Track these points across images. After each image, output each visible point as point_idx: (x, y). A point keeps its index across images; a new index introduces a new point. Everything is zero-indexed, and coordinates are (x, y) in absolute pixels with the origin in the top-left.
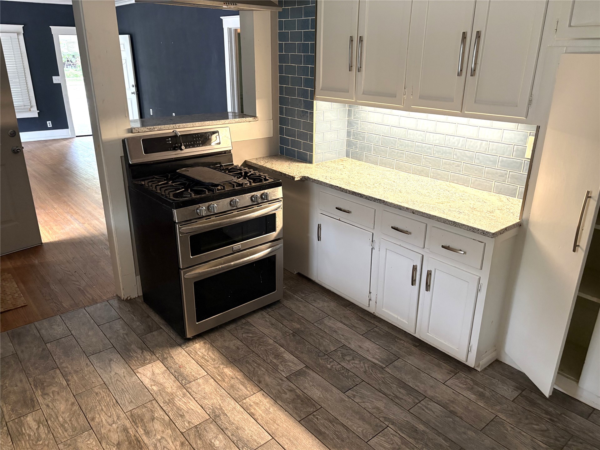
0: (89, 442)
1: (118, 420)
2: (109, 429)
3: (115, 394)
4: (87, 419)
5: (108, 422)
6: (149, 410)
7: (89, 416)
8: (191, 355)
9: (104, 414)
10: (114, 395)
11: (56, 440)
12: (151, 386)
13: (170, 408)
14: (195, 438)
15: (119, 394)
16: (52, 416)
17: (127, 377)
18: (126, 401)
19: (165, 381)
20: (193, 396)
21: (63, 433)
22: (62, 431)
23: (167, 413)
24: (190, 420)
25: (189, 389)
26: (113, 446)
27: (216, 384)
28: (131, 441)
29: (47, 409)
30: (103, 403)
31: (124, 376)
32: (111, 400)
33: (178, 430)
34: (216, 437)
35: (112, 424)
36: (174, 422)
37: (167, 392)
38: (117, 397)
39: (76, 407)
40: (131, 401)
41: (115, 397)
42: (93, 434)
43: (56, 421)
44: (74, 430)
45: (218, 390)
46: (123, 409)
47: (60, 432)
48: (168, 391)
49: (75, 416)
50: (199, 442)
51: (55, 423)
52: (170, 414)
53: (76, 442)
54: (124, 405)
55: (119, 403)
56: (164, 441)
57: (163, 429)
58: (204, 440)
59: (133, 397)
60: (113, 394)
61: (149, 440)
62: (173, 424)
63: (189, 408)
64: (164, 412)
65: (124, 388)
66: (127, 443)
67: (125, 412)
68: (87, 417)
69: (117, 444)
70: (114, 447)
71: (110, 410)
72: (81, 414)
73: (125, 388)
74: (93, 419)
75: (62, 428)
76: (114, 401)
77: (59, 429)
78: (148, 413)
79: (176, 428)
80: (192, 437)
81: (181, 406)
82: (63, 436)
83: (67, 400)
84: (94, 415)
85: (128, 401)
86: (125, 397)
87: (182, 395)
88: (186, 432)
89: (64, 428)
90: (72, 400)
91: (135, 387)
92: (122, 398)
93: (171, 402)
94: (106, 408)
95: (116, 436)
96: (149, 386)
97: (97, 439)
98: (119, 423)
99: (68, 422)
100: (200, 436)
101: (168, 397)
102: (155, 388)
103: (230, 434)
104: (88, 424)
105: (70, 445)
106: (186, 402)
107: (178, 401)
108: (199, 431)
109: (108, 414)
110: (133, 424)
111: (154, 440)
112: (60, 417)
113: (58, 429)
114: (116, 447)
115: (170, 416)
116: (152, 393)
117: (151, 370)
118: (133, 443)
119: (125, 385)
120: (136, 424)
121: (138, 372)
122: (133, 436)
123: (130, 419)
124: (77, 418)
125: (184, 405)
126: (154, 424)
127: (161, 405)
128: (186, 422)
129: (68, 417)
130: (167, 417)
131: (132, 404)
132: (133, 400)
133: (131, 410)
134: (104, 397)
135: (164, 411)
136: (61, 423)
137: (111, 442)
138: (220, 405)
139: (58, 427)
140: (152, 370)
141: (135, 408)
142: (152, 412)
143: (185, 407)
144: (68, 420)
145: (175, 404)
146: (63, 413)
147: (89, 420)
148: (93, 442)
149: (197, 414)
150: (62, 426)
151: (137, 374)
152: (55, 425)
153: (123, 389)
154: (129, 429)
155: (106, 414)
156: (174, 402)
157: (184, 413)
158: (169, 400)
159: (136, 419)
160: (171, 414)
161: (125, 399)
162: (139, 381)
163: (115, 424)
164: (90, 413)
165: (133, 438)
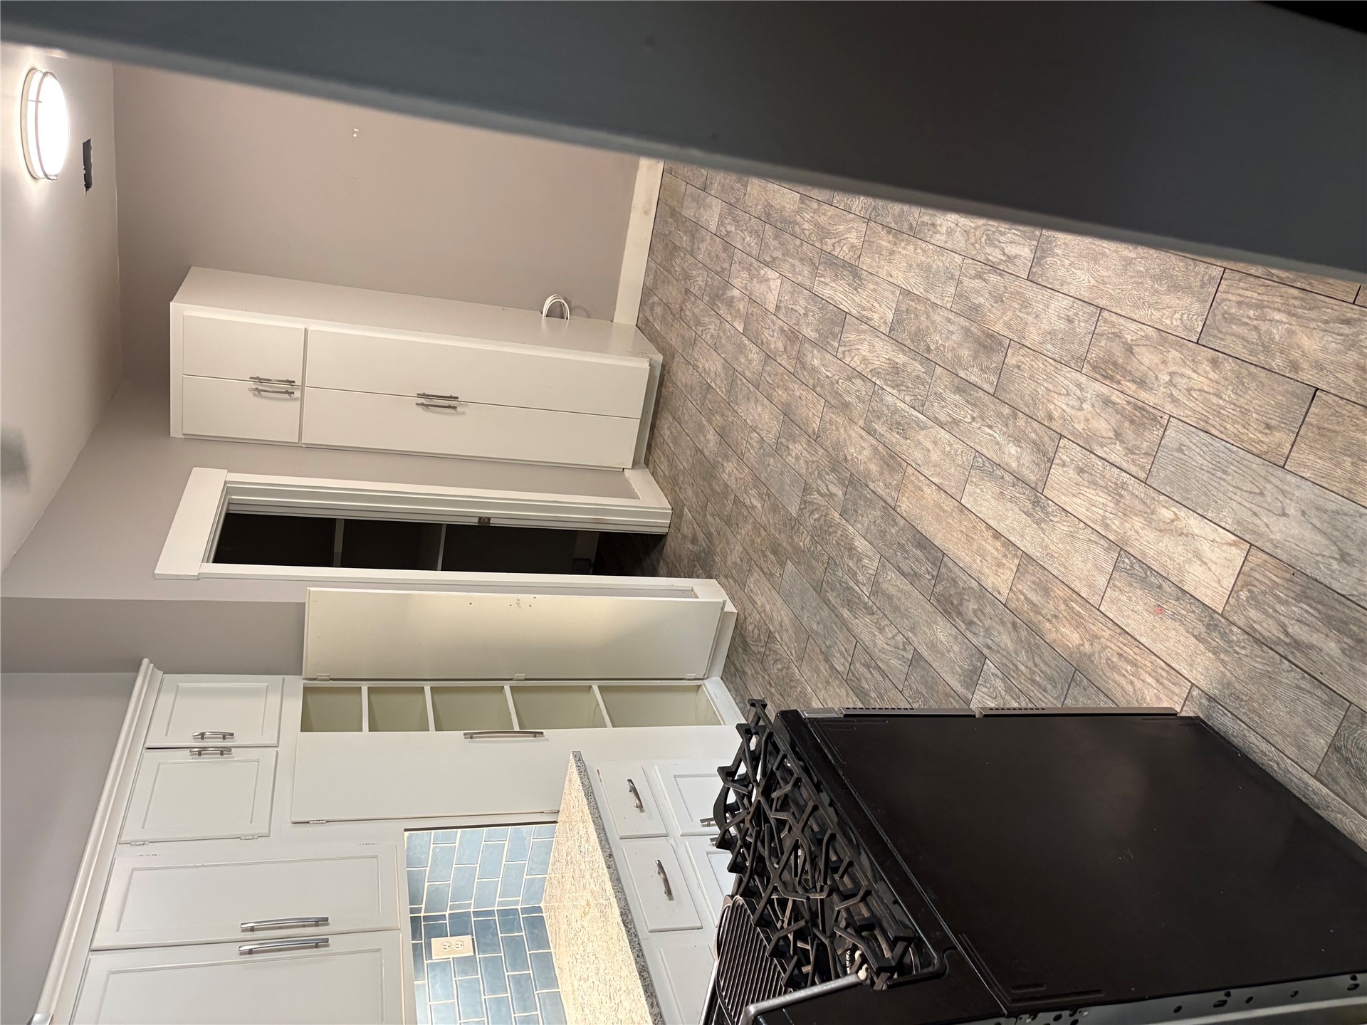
0: (1177, 316)
1: (1169, 392)
2: (1169, 365)
3: (1230, 450)
4: (1226, 356)
5: (1182, 375)
6: (1137, 452)
7: (1229, 365)
8: (1163, 664)
9: (1205, 389)
10: (1228, 445)
11: (1236, 273)
12: (1177, 518)
13: (1107, 476)
14: (1041, 438)
15: (1222, 455)
16: (1302, 307)
17: (1247, 516)
18: (1191, 445)
19: (1162, 546)
20: (1091, 530)
21: (1239, 295)
22: (1248, 297)
23: (1106, 463)
24: (1065, 469)
25: (1106, 545)
26: (1135, 341)
27: (1072, 586)
28: (1117, 369)
29: (1336, 314)
30: (1229, 410)
31: (1255, 514)
32: (1222, 429)
33: (1070, 438)
34: (1018, 459)
35: (1172, 378)
36: (1084, 450)
37: (1136, 515)
38: (1217, 443)
39: (1277, 363)
40: (1180, 450)
41: (1223, 443)
42: (1185, 335)
43: (1282, 304)
44: (1226, 316)
45: (1063, 570)
46: (1181, 423)
47: (1248, 294)
48: (1137, 519)
49: (1257, 345)
50: (1033, 436)
51: (1279, 300)
52: (1099, 463)
53: (1198, 300)
54: (1188, 435)
55: (1202, 434)
56: (1075, 403)
57: (1089, 426)
58: (1029, 444)
59: (1187, 464)
60: (1235, 448)
61: (1094, 391)
62: (1082, 444)
63: (1081, 496)
64: (1111, 461)
65: (1224, 477)
66: (1120, 361)
67: (1172, 419)
68: (1230, 360)
69: (1132, 348)
70: (1132, 340)
71: (1202, 405)
72: (1251, 358)
73: (1224, 480)
74: (1214, 363)
75: (1254, 301)
76: (1213, 431)
77: (1255, 295)
78: (1134, 442)
79: (1075, 441)
80: (1046, 439)
81: (1092, 491)
82: (1232, 290)
83: (1319, 366)
84: (1221, 373)
85: (1189, 447)
86: (1202, 453)
87: (1109, 522)
88: (1057, 441)
89: (1250, 306)
90: (1308, 376)
91: (1206, 494)
92: (1205, 449)
93: (1116, 491)
94: (1214, 404)
95: (1146, 361)
96: (1182, 513)
97: (1169, 331)
98: (1162, 389)
99: (1255, 322)
100: (1038, 447)
101: (1127, 502)
102: (1167, 514)
103: (1006, 476)
104: (1213, 347)
105: (1202, 286)
106: (1093, 508)
107: (1105, 501)
108: (1044, 455)
109: (1198, 393)
110: (1140, 404)
111: (1089, 396)
112: (1285, 320)
113: (1259, 294)
114: (1129, 342)
115: (1097, 458)
116: (1162, 498)
117: (1213, 569)
118: (1112, 368)
119: (1231, 489)
120: (1136, 407)
121: (1235, 544)
122: (1121, 380)
123: (1151, 410)
124: (1247, 341)
125: (1092, 497)
126: (1109, 426)
127: (1124, 474)
128: (1068, 462)
129: (1269, 333)
130: (1100, 455)
131: (1176, 445)
132: (1180, 455)
133: (1165, 429)
134: (1244, 427)
135: (1112, 464)
136: (1266, 310)
137: (1143, 345)
138: (1043, 530)
139: (1265, 298)
140: (1210, 569)
141: (1162, 438)
142: (1128, 449)
143: (1088, 495)
144: (1264, 326)
145: (1106, 491)
146: (1291, 333)
147: (1221, 355)
148: (1173, 322)
149: (1063, 490)
150: (1260, 306)
151: (1234, 538)
152: (1274, 296)
153: (1225, 472)
154: (1138, 388)
155: (1200, 390)
156: (1110, 496)
157: (1081, 479)
158: (1121, 496)
159: (1143, 416)
160: (1097, 464)
161: (1197, 450)
162: (1209, 515)
163: (1166, 383)
164: (1233, 371)
165: (1117, 376)
